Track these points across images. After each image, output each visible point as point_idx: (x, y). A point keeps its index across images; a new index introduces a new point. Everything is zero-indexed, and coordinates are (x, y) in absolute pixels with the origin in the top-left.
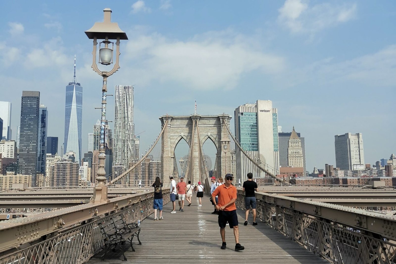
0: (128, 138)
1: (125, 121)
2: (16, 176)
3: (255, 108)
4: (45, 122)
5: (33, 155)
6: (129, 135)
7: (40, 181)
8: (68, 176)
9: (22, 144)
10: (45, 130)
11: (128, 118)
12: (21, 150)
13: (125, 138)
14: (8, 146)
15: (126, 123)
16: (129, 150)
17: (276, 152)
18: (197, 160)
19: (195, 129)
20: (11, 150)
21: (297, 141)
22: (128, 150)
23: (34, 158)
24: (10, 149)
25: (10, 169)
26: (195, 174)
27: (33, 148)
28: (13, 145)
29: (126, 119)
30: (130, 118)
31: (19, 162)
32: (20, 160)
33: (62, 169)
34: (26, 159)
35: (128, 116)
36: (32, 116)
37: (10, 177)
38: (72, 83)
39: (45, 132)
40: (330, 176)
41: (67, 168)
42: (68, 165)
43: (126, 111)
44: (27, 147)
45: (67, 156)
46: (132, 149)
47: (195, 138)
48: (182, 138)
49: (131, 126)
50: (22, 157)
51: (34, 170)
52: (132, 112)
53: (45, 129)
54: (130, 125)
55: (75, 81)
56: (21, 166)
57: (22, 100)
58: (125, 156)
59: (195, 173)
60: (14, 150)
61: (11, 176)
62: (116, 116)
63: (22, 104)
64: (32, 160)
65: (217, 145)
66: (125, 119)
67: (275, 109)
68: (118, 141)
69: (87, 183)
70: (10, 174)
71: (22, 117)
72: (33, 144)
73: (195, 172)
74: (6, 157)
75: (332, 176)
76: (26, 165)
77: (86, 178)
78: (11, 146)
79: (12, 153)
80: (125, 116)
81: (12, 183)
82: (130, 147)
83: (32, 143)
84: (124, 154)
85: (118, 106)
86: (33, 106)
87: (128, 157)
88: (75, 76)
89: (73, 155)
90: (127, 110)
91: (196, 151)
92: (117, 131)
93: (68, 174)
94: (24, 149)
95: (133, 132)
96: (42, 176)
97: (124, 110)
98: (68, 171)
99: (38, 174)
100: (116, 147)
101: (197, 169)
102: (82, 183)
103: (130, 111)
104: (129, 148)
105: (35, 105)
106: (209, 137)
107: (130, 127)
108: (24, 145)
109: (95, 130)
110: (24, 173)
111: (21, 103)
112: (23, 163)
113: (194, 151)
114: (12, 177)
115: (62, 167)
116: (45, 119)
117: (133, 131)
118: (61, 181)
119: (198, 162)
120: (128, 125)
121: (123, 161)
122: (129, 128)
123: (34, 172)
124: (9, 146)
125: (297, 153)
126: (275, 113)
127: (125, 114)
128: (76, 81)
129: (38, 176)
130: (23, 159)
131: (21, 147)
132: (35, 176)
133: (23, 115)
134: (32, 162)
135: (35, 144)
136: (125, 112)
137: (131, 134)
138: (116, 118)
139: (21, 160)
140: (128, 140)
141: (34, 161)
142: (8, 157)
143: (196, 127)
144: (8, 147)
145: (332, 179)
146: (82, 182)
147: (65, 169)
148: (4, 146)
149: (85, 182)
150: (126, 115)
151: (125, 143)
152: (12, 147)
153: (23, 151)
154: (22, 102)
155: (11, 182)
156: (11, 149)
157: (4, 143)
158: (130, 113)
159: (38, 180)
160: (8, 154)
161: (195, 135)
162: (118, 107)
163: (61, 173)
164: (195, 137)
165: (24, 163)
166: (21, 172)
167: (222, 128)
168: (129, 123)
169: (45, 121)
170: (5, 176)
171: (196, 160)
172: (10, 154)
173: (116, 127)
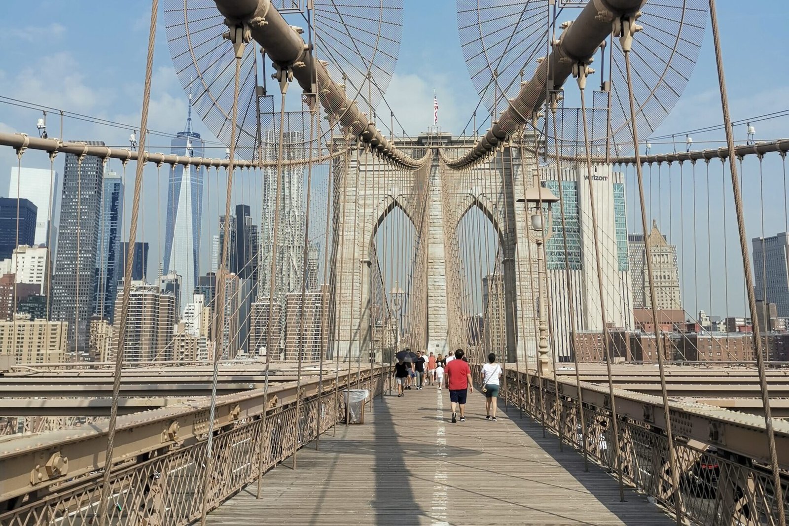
0: (291, 242)
1: (284, 206)
2: (32, 323)
3: (572, 171)
4: (117, 209)
5: (84, 278)
6: (292, 235)
7: (99, 335)
8: (148, 324)
9: (63, 254)
10: (116, 226)
11: (291, 200)
12: (60, 268)
13: (284, 243)
14: (32, 258)
15: (287, 210)
16: (291, 269)
17: (624, 272)
18: (441, 270)
19: (434, 176)
20: (39, 266)
21: (664, 251)
22: (289, 270)
23: (87, 285)
24: (36, 264)
25: (27, 308)
26: (435, 312)
27: (86, 263)
28: (43, 257)
29: (287, 201)
30: (296, 199)
31: (55, 294)
32: (57, 289)
33: (135, 307)
34: (69, 287)
35: (290, 195)
36: (87, 195)
37: (20, 326)
38: (183, 133)
39: (115, 229)
40: (770, 329)
41: (145, 307)
42: (149, 299)
43: (287, 185)
44: (72, 262)
45: (163, 282)
46: (299, 267)
47: (434, 203)
48: (395, 203)
49: (297, 217)
50: (62, 283)
51: (86, 312)
52: (300, 186)
53: (116, 223)
54: (294, 216)
55: (189, 129)
56: (59, 302)
57: (67, 161)
58: (284, 282)
59: (436, 310)
60: (44, 268)
61: (22, 323)
62: (265, 195)
63: (66, 168)
64: (82, 290)
65: (501, 226)
66: (284, 203)
67: (618, 173)
68: (268, 248)
69: (199, 341)
70: (21, 319)
71: (64, 197)
72: (85, 255)
73: (432, 309)
74: (28, 282)
75: (774, 330)
76: (68, 301)
77: (198, 331)
78: (39, 258)
79: (41, 273)
80: (284, 195)
81: (23, 338)
82: (295, 262)
83: (83, 252)
84: (282, 278)
85: (271, 175)
86: (89, 173)
87: (289, 284)
88: (189, 119)
89: (176, 280)
90: (290, 182)
91: (437, 241)
92: (267, 227)
93: (148, 320)
94: (66, 266)
95: (301, 229)
96: (105, 326)
97: (284, 181)
98: (147, 312)
99: (95, 321)
100: (265, 262)
101: (440, 298)
102: (187, 341)
103: (296, 185)
104: (291, 264)
105: (94, 170)
106: (476, 202)
107: (295, 218)
108: (66, 258)
109: (222, 227)
110: (64, 318)
111: (64, 165)
112: (63, 296)
113: (432, 241)
114: (24, 326)
115: (135, 304)
116: (118, 203)
117: (301, 227)
118: (130, 336)
119: (444, 277)
120: (291, 214)
121: (280, 293)
122: (293, 222)
123: (85, 315)
124: (34, 258)
125: (665, 278)
126: (618, 182)
127: (284, 192)
128: (191, 129)
129: (95, 325)
130: (64, 286)
131: (59, 261)
132: (87, 326)
133: (67, 193)
134: (82, 294)
135: (90, 255)
136: (284, 187)
137: (297, 233)
138: (265, 200)
139: (59, 289)
140: (290, 247)
141: (86, 292)
142: (31, 283)
143: (436, 169)
144: (33, 260)
145: (776, 337)
146: (187, 338)
147: (141, 307)
148: (23, 258)
149: (193, 338)
150: (287, 193)
151: (283, 253)
152: (40, 260)
153: (63, 269)
154: (67, 164)
155: (21, 336)
156: (39, 264)
157: (25, 253)
158: (296, 189)
159: (95, 333)
160: (32, 275)
161: (435, 192)
162: (271, 177)
163: (132, 318)
164: (435, 199)
165: (65, 296)
166: (59, 316)
167: (517, 171)
168: (294, 211)
169: (117, 206)
170: (9, 323)
171: (437, 270)
172: (35, 275)
173: (266, 218)
